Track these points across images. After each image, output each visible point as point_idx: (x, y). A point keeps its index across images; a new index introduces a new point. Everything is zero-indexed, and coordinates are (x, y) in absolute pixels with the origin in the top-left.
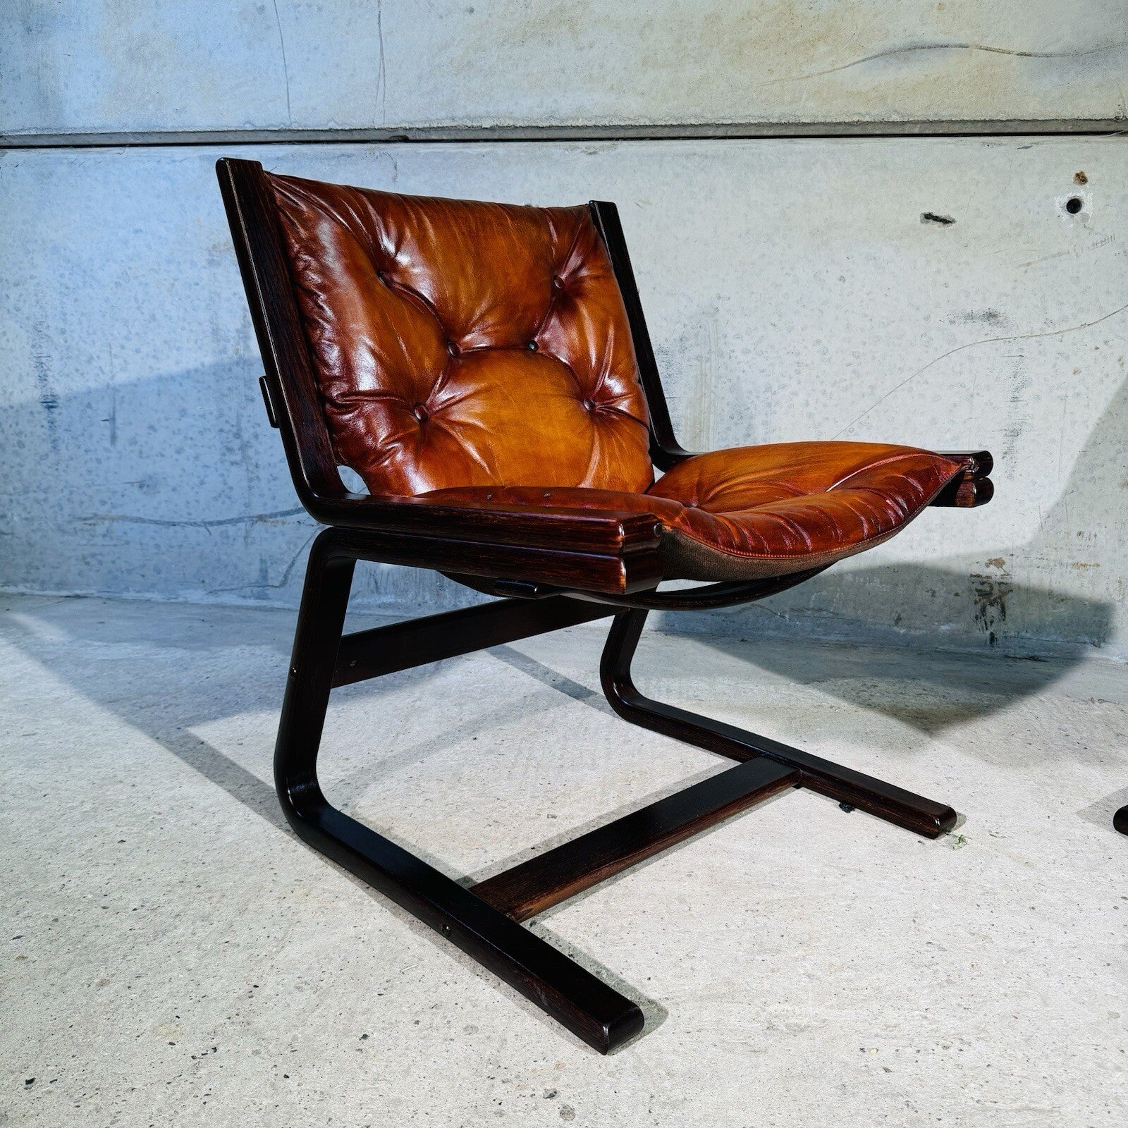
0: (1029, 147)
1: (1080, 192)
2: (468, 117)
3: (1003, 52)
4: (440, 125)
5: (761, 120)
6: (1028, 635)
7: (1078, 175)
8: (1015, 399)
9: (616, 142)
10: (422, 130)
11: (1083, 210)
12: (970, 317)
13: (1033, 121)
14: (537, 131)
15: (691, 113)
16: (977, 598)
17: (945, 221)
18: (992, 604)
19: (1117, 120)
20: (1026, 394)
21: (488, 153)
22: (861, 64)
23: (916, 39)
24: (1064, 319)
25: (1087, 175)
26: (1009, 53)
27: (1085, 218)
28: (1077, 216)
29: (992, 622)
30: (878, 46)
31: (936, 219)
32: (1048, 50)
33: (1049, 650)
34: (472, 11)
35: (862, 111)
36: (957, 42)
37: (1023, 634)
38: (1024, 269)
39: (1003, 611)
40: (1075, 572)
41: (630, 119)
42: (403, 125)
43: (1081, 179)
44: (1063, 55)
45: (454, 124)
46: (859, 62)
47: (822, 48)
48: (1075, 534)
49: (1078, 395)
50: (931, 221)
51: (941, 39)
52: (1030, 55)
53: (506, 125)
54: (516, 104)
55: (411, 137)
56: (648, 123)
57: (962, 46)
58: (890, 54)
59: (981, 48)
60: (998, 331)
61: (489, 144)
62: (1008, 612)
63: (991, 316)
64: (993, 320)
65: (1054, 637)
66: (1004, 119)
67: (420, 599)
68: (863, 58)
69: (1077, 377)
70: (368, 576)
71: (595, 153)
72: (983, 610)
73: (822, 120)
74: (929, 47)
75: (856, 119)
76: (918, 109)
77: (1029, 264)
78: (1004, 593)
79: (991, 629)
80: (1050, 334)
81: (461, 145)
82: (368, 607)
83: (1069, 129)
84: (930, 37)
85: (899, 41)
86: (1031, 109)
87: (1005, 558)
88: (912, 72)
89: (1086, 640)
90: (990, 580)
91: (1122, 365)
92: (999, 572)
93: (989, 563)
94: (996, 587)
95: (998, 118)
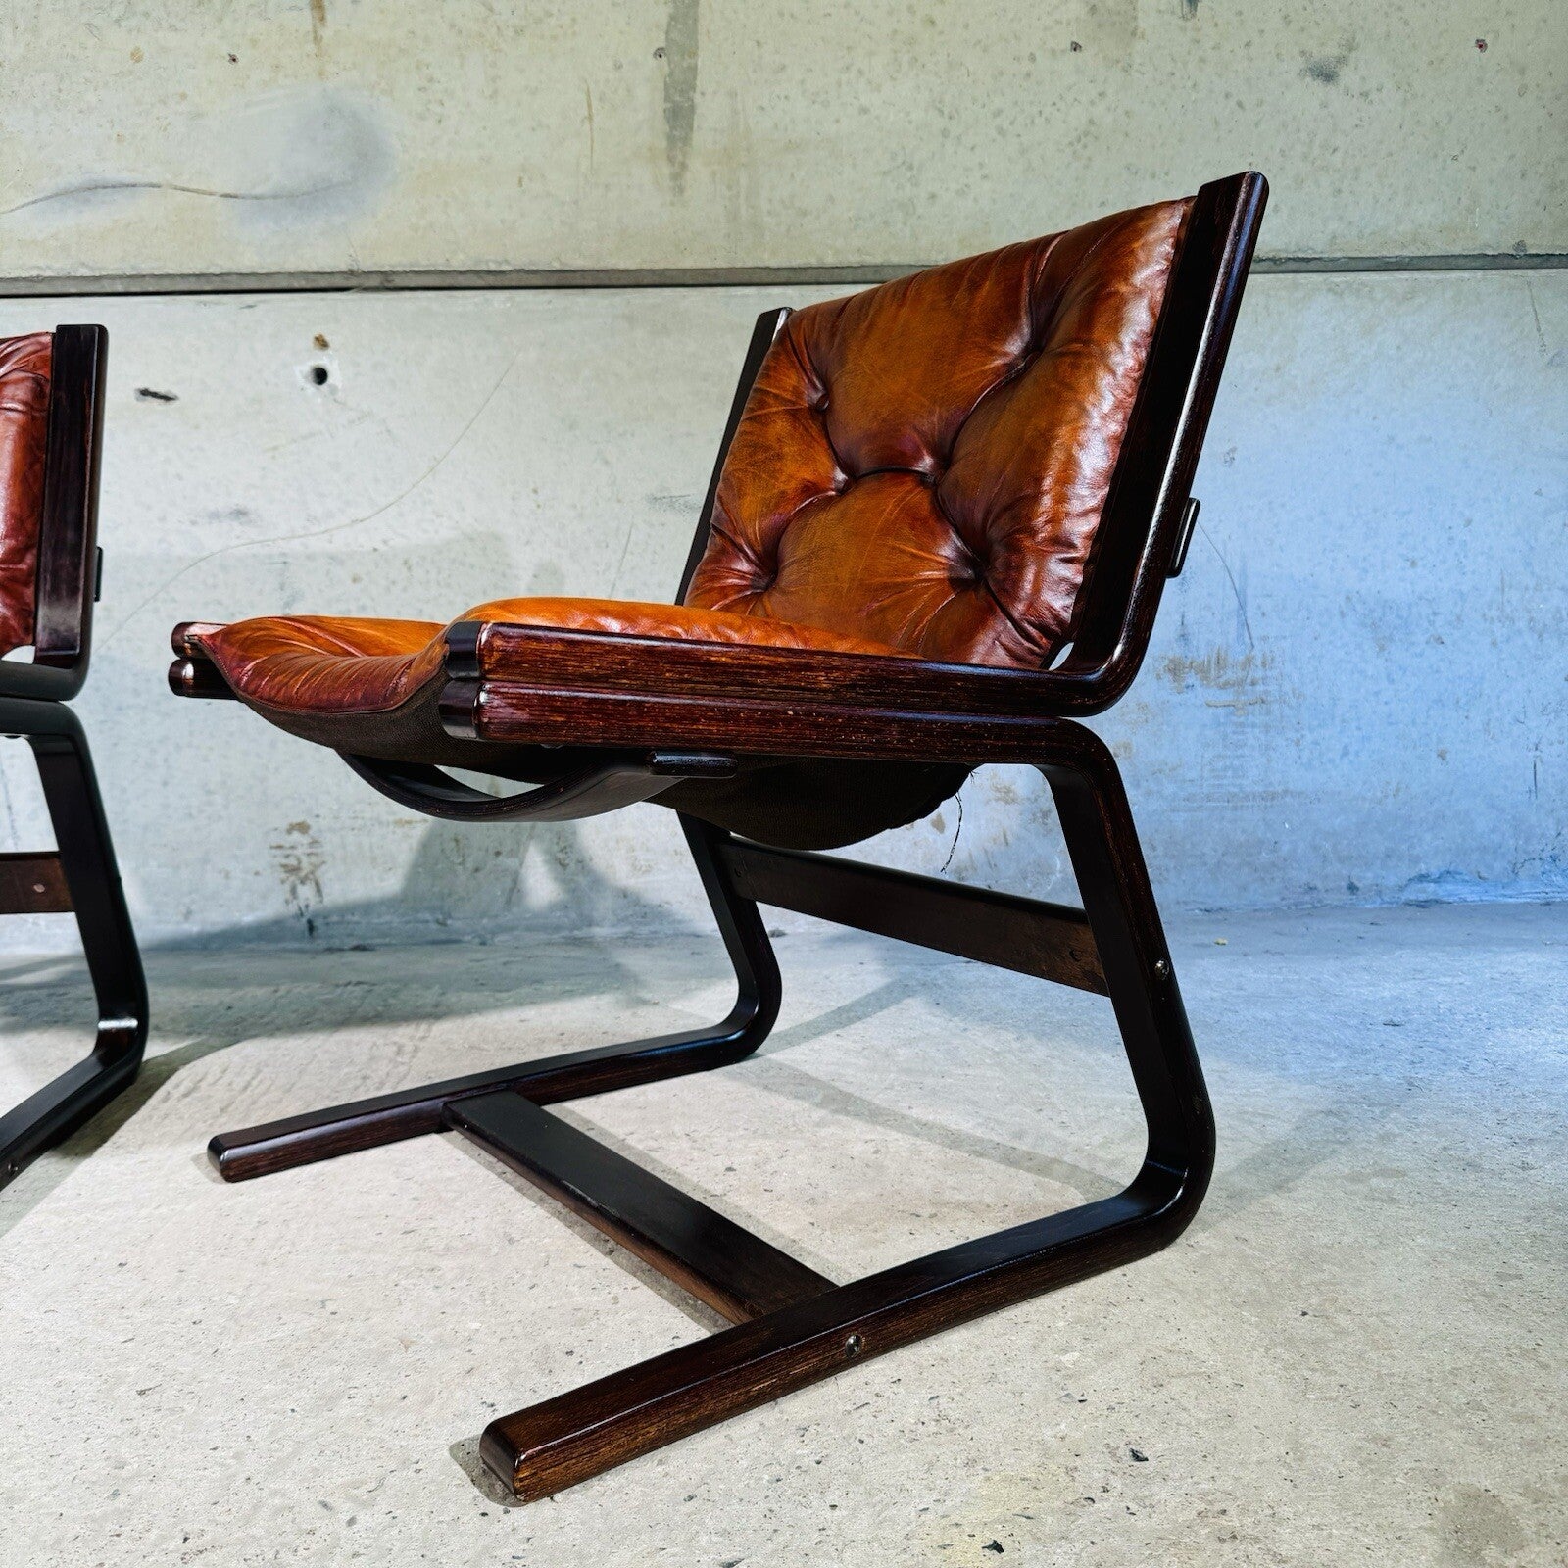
0: (253, 306)
1: (323, 360)
3: (204, 193)
6: (355, 919)
7: (317, 339)
11: (331, 380)
12: (215, 516)
13: (253, 275)
16: (284, 876)
17: (166, 398)
18: (303, 882)
19: (351, 273)
22: (31, 207)
23: (95, 176)
24: (330, 515)
25: (328, 338)
26: (211, 194)
27: (334, 390)
28: (324, 387)
29: (306, 905)
30: (49, 185)
31: (155, 395)
32: (258, 191)
33: (385, 935)
35: (41, 263)
36: (146, 181)
37: (347, 916)
38: (270, 454)
39: (319, 889)
40: (399, 831)
43: (322, 343)
44: (275, 197)
46: (29, 204)
50: (149, 398)
51: (127, 177)
52: (236, 197)
57: (153, 186)
58: (65, 195)
59: (176, 188)
60: (252, 533)
62: (324, 890)
63: (240, 513)
64: (243, 519)
65: (387, 918)
66: (217, 272)
68: (31, 199)
69: (359, 585)
72: (293, 891)
74: (113, 187)
75: (34, 273)
76: (113, 261)
77: (275, 448)
78: (316, 867)
79: (306, 915)
80: (316, 534)
83: (303, 284)
84: (111, 172)
85: (76, 180)
86: (249, 260)
87: (309, 822)
88: (96, 217)
89: (428, 916)
90: (299, 851)
91: (409, 569)
92: (305, 840)
93: (291, 829)
94: (305, 860)
95: (211, 271)
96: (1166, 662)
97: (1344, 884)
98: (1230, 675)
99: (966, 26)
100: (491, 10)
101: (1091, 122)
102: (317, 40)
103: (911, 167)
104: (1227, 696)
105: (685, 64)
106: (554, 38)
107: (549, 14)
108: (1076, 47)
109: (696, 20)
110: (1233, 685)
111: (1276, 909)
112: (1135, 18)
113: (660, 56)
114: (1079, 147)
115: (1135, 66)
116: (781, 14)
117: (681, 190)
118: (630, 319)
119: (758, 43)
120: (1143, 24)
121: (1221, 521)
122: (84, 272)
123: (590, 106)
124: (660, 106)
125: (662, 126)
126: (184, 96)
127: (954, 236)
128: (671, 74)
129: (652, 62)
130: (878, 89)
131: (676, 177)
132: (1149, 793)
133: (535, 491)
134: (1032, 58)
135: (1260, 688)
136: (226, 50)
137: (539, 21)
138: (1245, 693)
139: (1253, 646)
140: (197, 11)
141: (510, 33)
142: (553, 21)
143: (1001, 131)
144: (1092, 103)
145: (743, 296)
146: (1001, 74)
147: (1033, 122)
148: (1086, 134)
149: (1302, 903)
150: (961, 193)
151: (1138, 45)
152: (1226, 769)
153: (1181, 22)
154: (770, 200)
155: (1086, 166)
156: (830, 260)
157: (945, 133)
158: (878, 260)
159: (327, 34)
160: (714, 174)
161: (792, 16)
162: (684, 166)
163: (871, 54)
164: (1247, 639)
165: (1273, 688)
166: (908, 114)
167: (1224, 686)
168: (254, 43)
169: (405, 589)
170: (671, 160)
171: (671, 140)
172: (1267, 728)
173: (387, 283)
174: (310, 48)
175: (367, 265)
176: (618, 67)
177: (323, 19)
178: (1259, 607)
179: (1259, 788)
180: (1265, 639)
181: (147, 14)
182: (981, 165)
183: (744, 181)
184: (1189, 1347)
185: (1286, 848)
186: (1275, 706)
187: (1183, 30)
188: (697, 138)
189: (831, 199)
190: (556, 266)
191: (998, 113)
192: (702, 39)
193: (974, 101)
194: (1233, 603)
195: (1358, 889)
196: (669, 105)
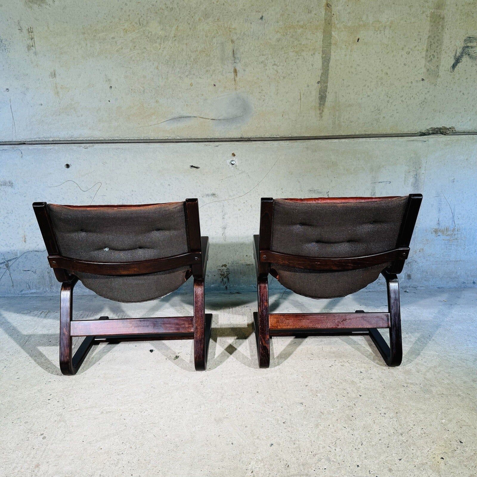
0: (217, 146)
1: (234, 159)
2: (44, 137)
3: (207, 119)
4: (35, 140)
5: (138, 138)
6: (236, 286)
7: (232, 154)
8: (223, 218)
9: (94, 144)
10: (30, 141)
11: (235, 163)
12: (208, 195)
13: (218, 138)
14: (68, 141)
15: (116, 136)
16: (221, 276)
17: (197, 168)
18: (225, 278)
19: (241, 138)
20: (226, 217)
21: (52, 148)
22: (166, 122)
23: (181, 115)
24: (234, 195)
25: (235, 154)
26: (209, 119)
27: (236, 166)
28: (234, 165)
29: (225, 283)
30: (170, 117)
31: (194, 167)
32: (219, 118)
33: (243, 290)
34: (42, 105)
35: (168, 136)
36: (193, 116)
37: (235, 286)
38: (221, 181)
39: (228, 279)
40: (247, 267)
41: (97, 138)
42: (23, 140)
44: (224, 120)
45: (40, 140)
47: (154, 117)
48: (245, 256)
49: (241, 216)
51: (189, 115)
52: (214, 120)
53: (57, 140)
54: (60, 133)
55: (26, 143)
56: (103, 139)
57: (195, 117)
58: (174, 119)
59: (200, 118)
60: (216, 199)
61: (53, 145)
62: (230, 280)
63: (213, 195)
64: (214, 196)
65: (244, 286)
66: (210, 138)
67: (45, 290)
69: (240, 211)
70: (26, 284)
71: (87, 148)
72: (223, 280)
73: (156, 138)
74: (185, 117)
75: (167, 138)
76: (185, 135)
77: (222, 180)
78: (228, 274)
79: (226, 285)
80: (231, 199)
81: (43, 145)
82: (27, 294)
83: (229, 140)
84: (185, 115)
85: (177, 115)
86: (217, 135)
87: (227, 264)
88: (181, 124)
89: (252, 286)
90: (223, 271)
91: (252, 207)
92: (226, 268)
93: (222, 266)
94: (225, 273)
95: (208, 138)
96: (434, 229)
97: (472, 282)
98: (449, 233)
99: (395, 75)
100: (277, 72)
101: (425, 99)
102: (235, 80)
103: (379, 110)
104: (448, 238)
105: (325, 85)
106: (292, 79)
107: (292, 73)
108: (423, 80)
109: (328, 74)
110: (450, 235)
111: (455, 288)
112: (439, 72)
113: (319, 83)
114: (421, 105)
115: (437, 84)
116: (349, 72)
117: (322, 117)
118: (307, 148)
119: (343, 80)
120: (440, 74)
121: (450, 196)
122: (178, 138)
123: (300, 96)
124: (318, 96)
125: (318, 101)
126: (202, 95)
127: (389, 127)
128: (321, 88)
129: (316, 85)
130: (372, 91)
131: (320, 114)
132: (427, 260)
133: (282, 189)
134: (412, 83)
135: (456, 236)
136: (213, 83)
137: (289, 75)
138: (452, 237)
139: (455, 226)
140: (206, 73)
141: (282, 78)
142: (292, 75)
143: (402, 101)
144: (426, 94)
145: (335, 142)
146: (403, 87)
147: (410, 99)
148: (424, 101)
149: (462, 286)
150: (391, 116)
151: (439, 79)
152: (446, 255)
153: (450, 73)
154: (344, 119)
155: (423, 110)
156: (357, 133)
157: (388, 101)
158: (369, 133)
159: (237, 79)
160: (330, 112)
161: (352, 72)
162: (323, 111)
163: (371, 82)
164: (454, 224)
165: (459, 236)
166: (379, 97)
167: (447, 236)
168: (220, 81)
169: (250, 212)
170: (320, 109)
171: (320, 104)
172: (457, 245)
173: (249, 140)
174: (233, 82)
175: (245, 136)
176: (308, 86)
177: (236, 75)
178: (458, 217)
179: (454, 259)
180: (458, 224)
181: (194, 74)
182: (397, 110)
183: (337, 114)
184: (464, 419)
185: (459, 274)
186: (459, 241)
187: (451, 75)
188: (326, 104)
189: (359, 118)
190: (290, 136)
191: (402, 97)
192: (329, 79)
193: (396, 93)
194: (451, 216)
195: (475, 283)
196: (320, 95)
